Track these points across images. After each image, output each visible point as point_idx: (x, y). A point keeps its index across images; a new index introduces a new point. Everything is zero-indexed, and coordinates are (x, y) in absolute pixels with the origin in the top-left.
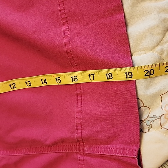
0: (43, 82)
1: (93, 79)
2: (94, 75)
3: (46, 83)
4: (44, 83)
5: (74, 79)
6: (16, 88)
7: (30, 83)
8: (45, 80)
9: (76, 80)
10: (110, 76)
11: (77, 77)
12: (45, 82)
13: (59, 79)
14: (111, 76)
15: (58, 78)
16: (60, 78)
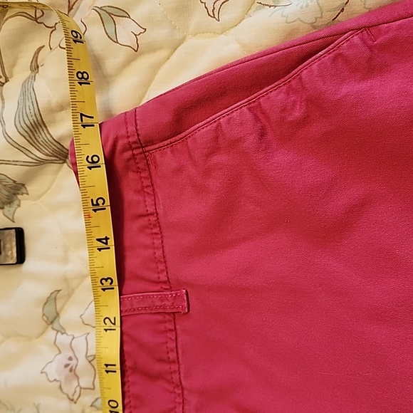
0: (104, 246)
1: (92, 117)
2: (82, 115)
3: (107, 239)
4: (106, 243)
5: (93, 162)
6: (115, 318)
7: (106, 280)
8: (99, 240)
9: (95, 159)
10: (83, 77)
11: (88, 157)
12: (104, 241)
13: (95, 203)
14: (82, 74)
15: (93, 205)
16: (92, 200)
